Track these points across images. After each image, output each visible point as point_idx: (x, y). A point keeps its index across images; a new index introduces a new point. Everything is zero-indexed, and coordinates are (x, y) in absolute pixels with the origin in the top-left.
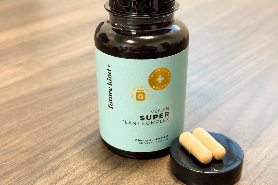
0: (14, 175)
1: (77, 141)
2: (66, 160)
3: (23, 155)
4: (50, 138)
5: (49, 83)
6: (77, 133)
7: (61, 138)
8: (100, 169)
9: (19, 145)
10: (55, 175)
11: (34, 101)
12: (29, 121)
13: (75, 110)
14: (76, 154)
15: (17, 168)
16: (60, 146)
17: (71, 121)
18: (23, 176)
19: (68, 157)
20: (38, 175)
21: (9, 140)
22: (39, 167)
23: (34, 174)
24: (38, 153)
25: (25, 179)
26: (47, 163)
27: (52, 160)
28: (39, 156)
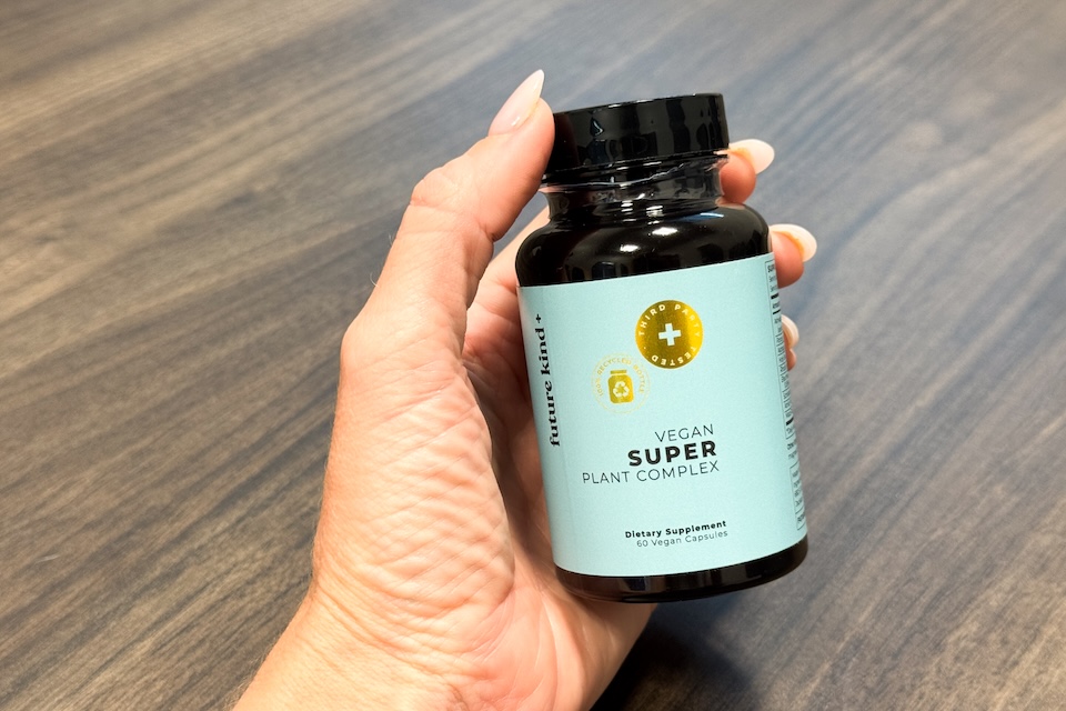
0: (76, 588)
1: (223, 494)
2: (201, 548)
3: (92, 534)
4: (155, 486)
5: (133, 306)
7: (184, 483)
8: (283, 573)
11: (99, 368)
12: (94, 433)
13: (214, 400)
14: (224, 532)
15: (81, 572)
16: (182, 507)
17: (204, 434)
18: (99, 593)
19: (203, 540)
20: (135, 588)
21: (49, 491)
23: (126, 586)
24: (127, 529)
25: (106, 600)
26: (153, 558)
27: (165, 549)
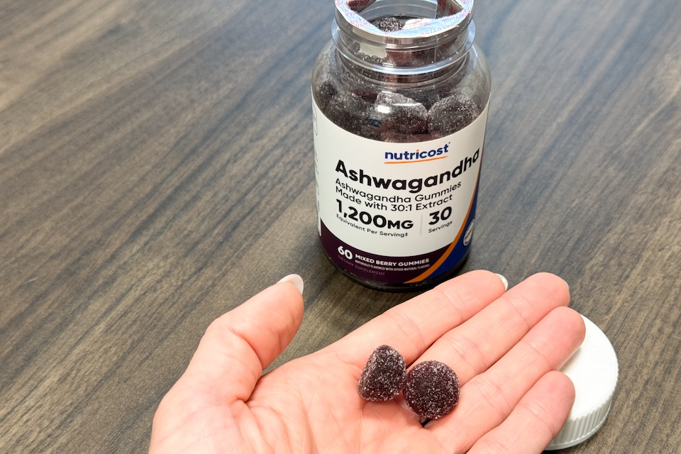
6: (129, 212)
9: (44, 245)
10: (114, 291)
22: (86, 281)
28: (81, 262)
